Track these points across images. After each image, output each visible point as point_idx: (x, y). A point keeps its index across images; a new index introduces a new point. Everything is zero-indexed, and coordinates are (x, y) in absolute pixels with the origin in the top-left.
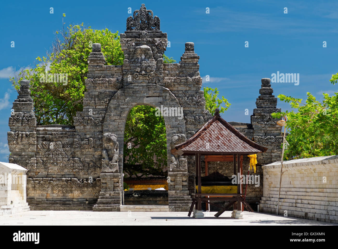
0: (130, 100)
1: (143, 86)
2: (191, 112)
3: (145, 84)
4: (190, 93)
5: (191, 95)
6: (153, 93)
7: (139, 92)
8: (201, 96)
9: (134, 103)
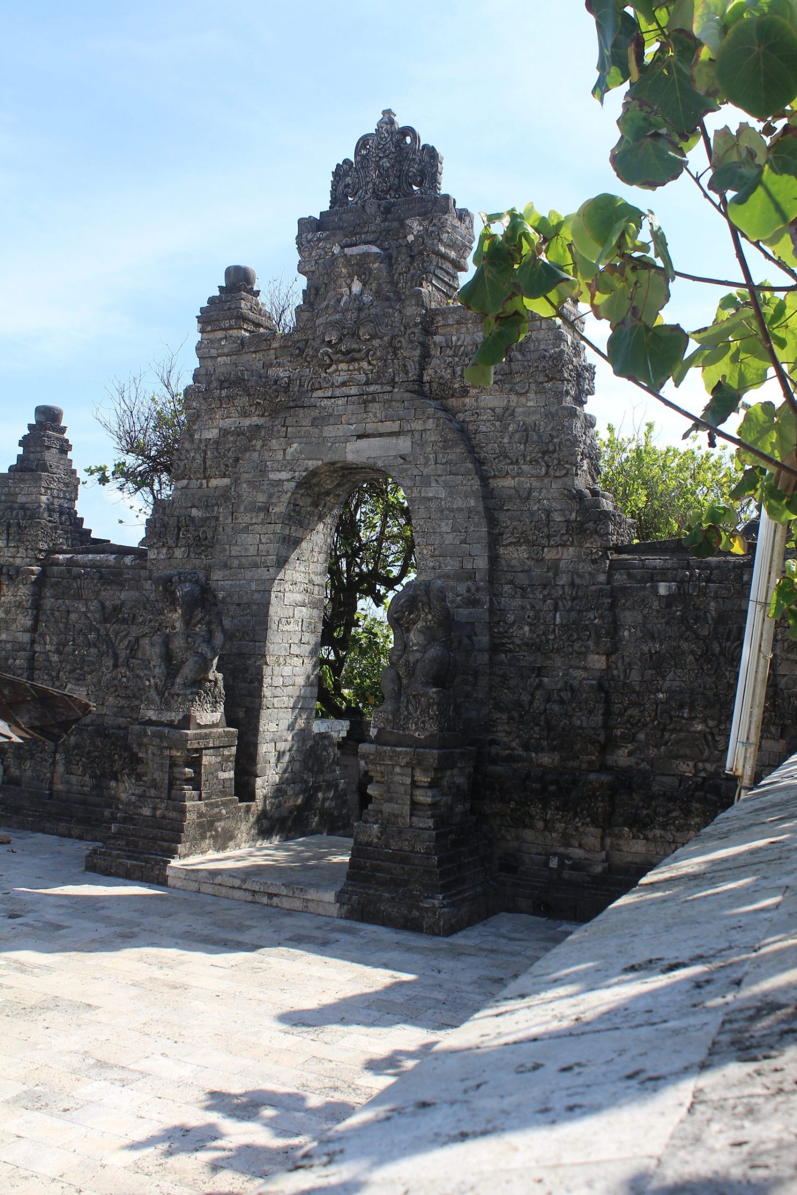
0: (301, 452)
1: (348, 396)
2: (521, 492)
3: (354, 390)
4: (520, 418)
5: (524, 424)
6: (382, 422)
7: (332, 420)
8: (563, 426)
9: (315, 462)
